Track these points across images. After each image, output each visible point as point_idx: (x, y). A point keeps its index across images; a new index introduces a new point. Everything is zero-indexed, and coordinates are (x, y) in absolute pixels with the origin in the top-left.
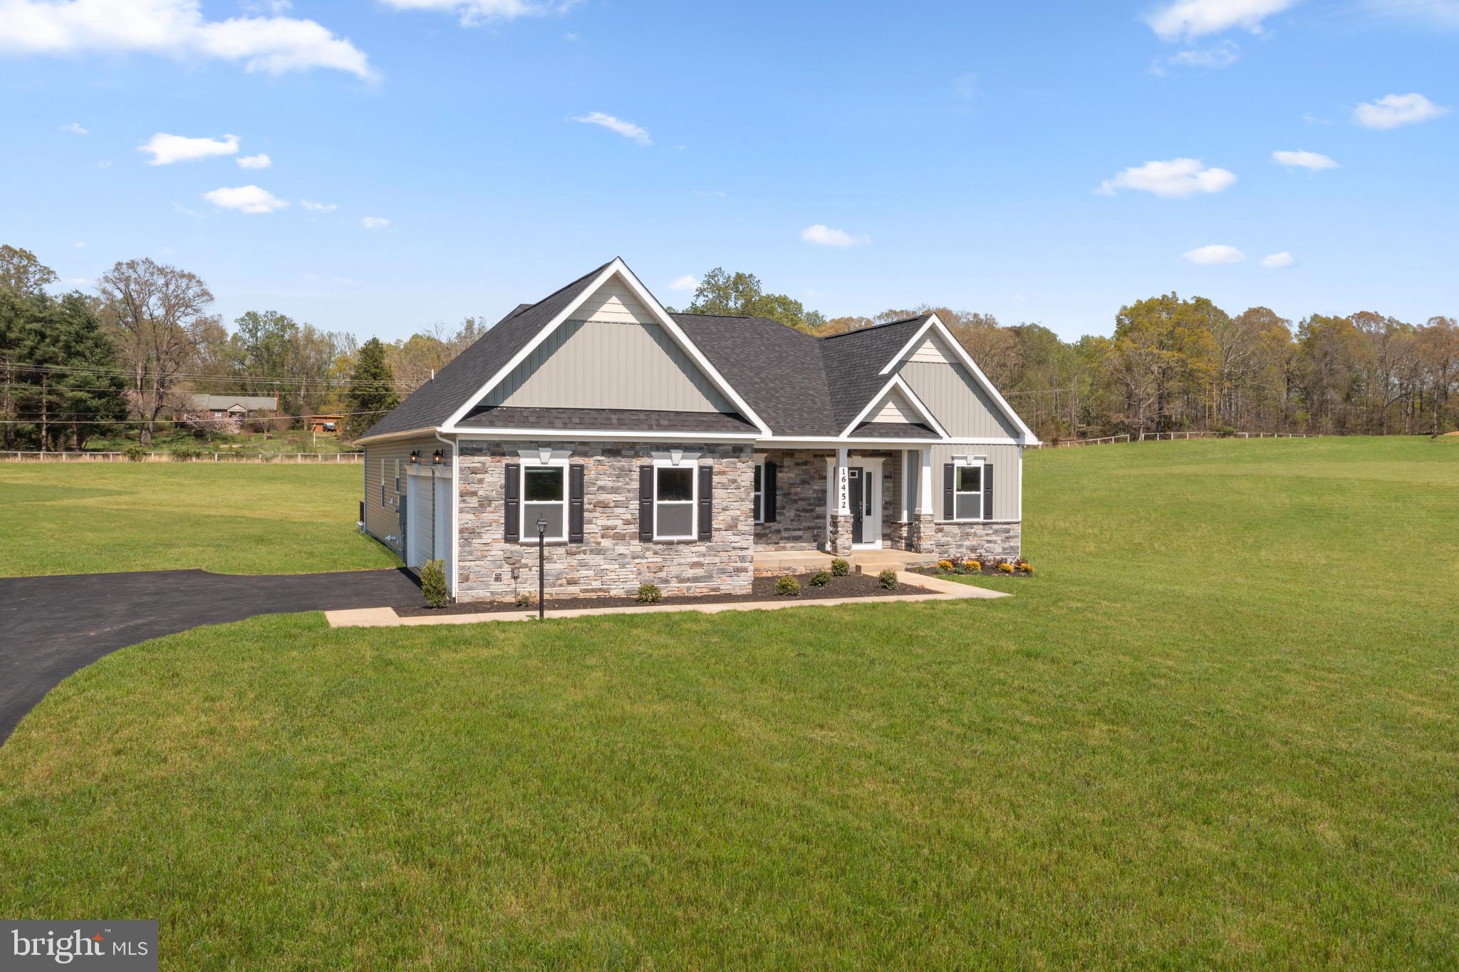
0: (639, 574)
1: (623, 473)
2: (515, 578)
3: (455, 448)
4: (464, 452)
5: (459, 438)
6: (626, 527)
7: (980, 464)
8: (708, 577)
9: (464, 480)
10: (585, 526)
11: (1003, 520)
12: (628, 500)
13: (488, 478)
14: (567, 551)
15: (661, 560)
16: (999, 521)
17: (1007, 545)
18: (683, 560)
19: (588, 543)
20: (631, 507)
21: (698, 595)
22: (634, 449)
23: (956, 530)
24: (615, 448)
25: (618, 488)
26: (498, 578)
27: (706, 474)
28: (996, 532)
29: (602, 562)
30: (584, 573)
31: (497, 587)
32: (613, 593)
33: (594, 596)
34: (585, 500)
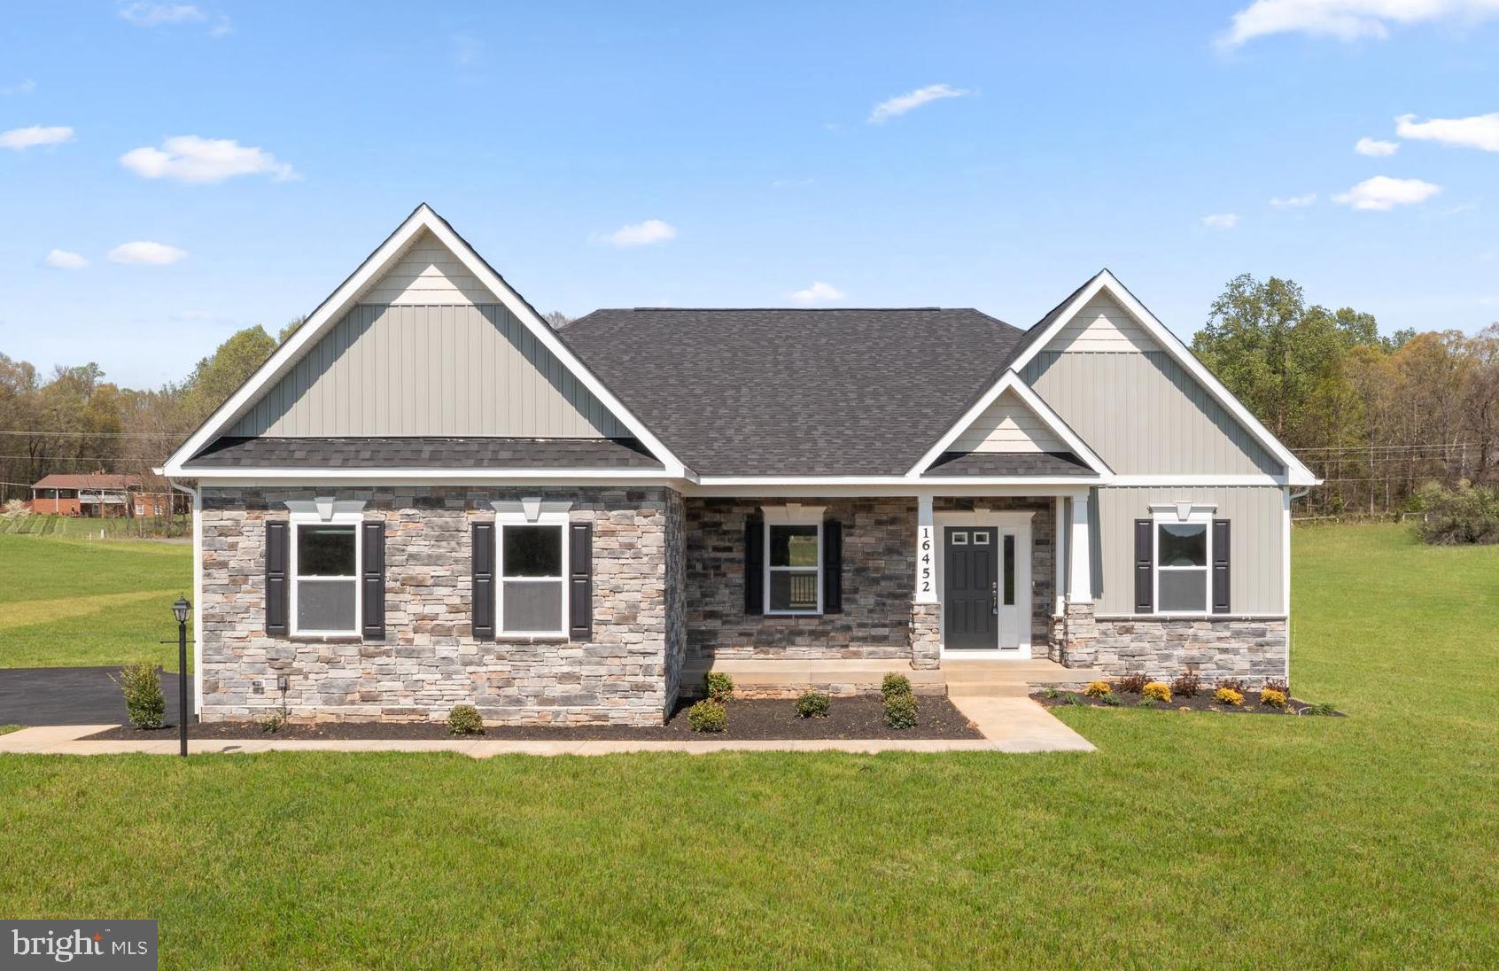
0: (474, 689)
1: (446, 534)
2: (285, 689)
3: (197, 497)
4: (208, 504)
5: (201, 484)
6: (452, 616)
7: (1206, 519)
8: (589, 697)
9: (208, 545)
10: (388, 615)
11: (1250, 615)
12: (455, 575)
13: (243, 542)
14: (360, 650)
15: (509, 668)
16: (1244, 615)
17: (1259, 657)
18: (546, 670)
19: (392, 640)
20: (460, 585)
21: (573, 725)
22: (464, 496)
23: (1158, 630)
24: (434, 496)
25: (439, 557)
26: (258, 689)
27: (582, 535)
28: (1237, 634)
29: (415, 669)
30: (386, 684)
31: (257, 702)
32: (433, 717)
33: (404, 720)
34: (388, 574)
